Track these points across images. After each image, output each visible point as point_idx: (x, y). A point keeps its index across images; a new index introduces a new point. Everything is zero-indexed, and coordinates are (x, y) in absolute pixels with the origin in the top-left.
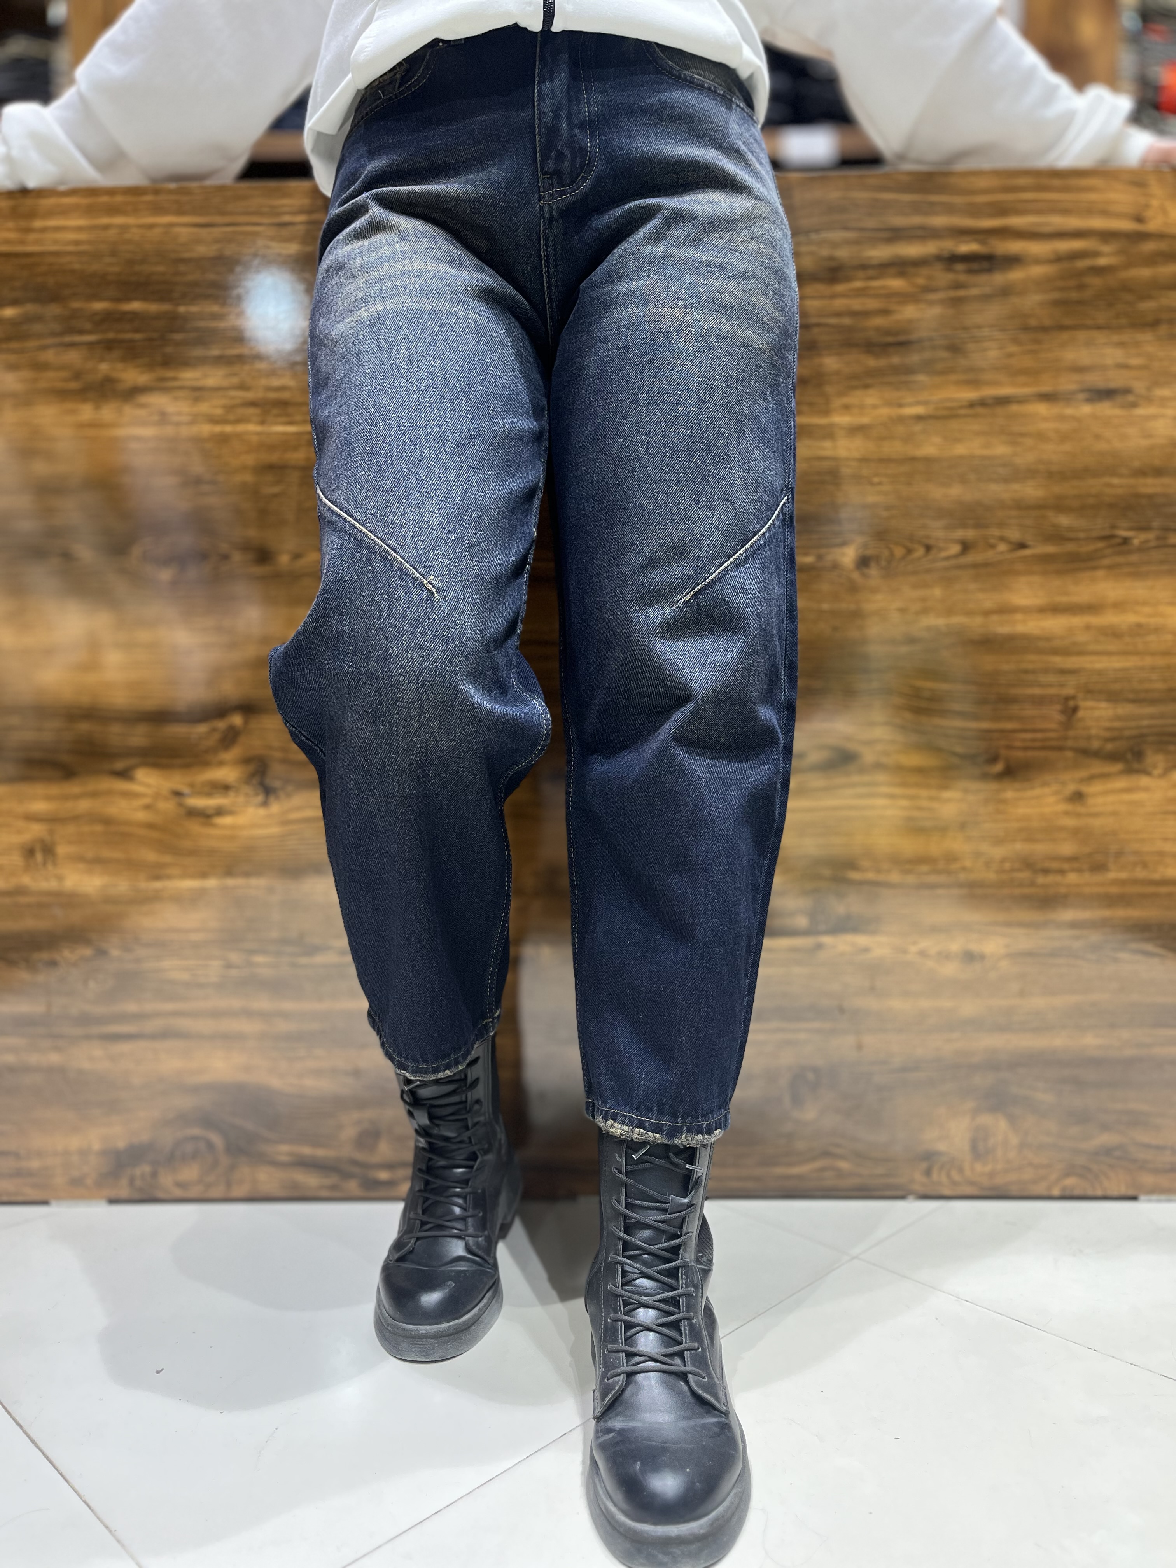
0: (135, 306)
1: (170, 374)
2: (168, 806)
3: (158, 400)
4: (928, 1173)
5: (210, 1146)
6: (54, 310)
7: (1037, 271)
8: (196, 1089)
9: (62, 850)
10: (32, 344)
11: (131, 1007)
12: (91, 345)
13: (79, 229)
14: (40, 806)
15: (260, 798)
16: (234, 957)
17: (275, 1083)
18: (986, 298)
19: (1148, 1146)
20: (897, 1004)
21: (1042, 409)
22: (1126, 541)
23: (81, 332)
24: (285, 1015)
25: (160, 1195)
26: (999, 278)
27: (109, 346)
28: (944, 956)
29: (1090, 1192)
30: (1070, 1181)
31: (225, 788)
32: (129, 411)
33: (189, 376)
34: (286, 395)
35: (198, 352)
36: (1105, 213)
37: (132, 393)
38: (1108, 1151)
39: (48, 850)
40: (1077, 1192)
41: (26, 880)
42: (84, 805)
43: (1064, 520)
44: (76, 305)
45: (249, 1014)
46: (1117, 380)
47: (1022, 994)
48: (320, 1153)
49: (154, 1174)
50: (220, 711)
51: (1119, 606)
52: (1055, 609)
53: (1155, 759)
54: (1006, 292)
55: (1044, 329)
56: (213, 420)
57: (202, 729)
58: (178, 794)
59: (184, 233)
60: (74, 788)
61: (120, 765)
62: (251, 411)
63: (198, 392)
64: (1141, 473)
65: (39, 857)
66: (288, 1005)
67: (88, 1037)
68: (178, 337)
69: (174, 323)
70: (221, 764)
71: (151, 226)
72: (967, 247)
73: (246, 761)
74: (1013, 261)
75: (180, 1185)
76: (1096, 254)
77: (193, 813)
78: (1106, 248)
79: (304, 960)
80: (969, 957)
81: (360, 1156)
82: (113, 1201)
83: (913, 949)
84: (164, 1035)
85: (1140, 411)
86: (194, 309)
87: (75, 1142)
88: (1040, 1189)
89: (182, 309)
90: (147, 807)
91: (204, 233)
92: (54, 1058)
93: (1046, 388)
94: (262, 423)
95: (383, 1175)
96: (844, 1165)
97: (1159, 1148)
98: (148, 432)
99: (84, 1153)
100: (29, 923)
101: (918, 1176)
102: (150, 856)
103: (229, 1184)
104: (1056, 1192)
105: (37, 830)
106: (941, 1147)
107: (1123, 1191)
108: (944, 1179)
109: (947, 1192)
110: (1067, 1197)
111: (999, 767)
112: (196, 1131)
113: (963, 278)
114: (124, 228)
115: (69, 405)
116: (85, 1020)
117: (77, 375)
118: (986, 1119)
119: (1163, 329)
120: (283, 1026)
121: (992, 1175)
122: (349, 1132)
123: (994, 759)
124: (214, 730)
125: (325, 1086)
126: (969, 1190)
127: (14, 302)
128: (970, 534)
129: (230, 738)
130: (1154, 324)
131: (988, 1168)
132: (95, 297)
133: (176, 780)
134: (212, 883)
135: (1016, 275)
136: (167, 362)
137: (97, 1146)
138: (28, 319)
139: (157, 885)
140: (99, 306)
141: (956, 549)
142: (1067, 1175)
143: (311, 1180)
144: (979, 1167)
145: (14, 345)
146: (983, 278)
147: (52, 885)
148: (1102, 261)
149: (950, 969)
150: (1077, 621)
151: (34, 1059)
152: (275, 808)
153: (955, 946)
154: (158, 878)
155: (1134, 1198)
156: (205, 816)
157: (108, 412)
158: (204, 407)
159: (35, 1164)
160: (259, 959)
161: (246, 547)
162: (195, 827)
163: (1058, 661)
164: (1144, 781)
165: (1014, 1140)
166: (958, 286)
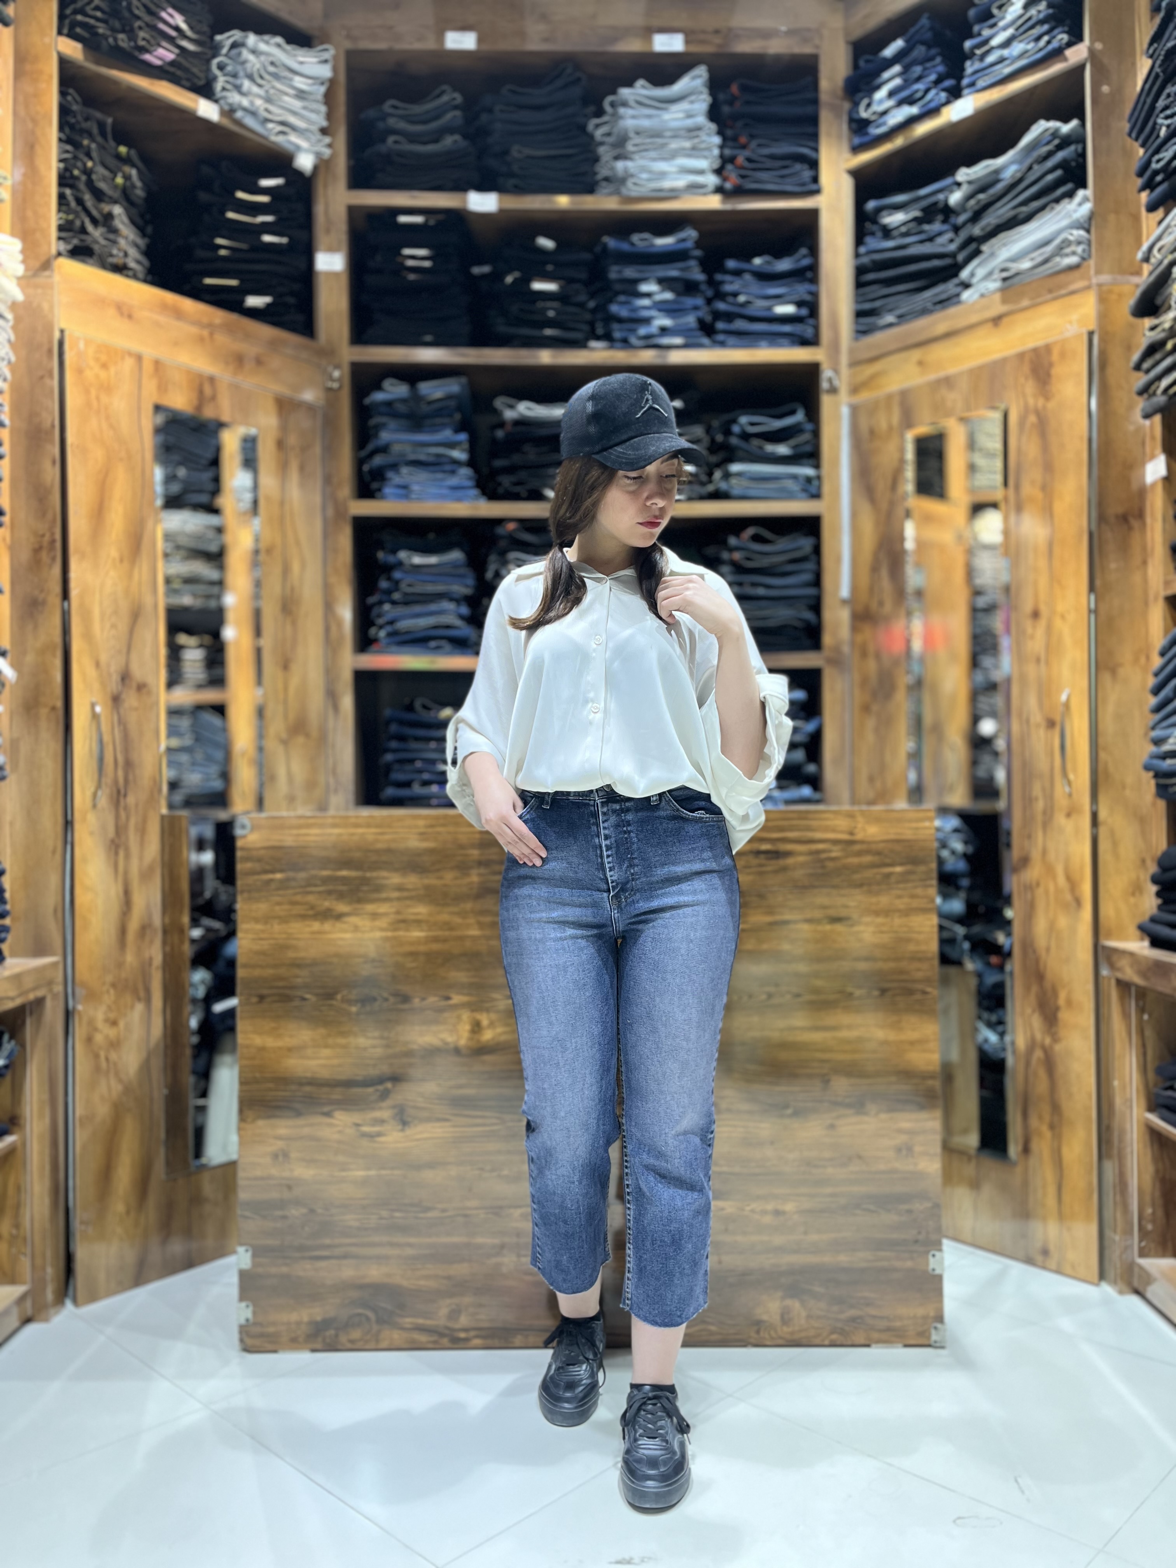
0: (344, 873)
1: (359, 906)
2: (350, 1131)
3: (353, 920)
4: (758, 1332)
5: (368, 1319)
6: (302, 875)
7: (801, 859)
8: (361, 1287)
9: (294, 1155)
10: (290, 892)
11: (327, 1241)
12: (320, 893)
13: (316, 835)
14: (282, 1132)
15: (400, 1127)
16: (384, 1213)
17: (405, 1283)
18: (776, 872)
19: (874, 1317)
20: (739, 1238)
21: (806, 927)
22: (851, 994)
23: (316, 886)
24: (410, 1245)
25: (340, 1347)
26: (782, 862)
27: (330, 893)
28: (764, 1212)
29: (845, 1343)
30: (834, 1337)
31: (382, 1122)
32: (338, 925)
33: (370, 908)
34: (419, 917)
35: (376, 896)
36: (834, 830)
37: (339, 917)
38: (853, 1320)
39: (286, 1155)
40: (838, 1343)
41: (274, 1172)
42: (306, 1131)
43: (819, 983)
44: (314, 872)
45: (392, 1245)
46: (843, 913)
47: (805, 1233)
48: (429, 1322)
49: (337, 1336)
50: (380, 1080)
51: (849, 1027)
52: (817, 1028)
53: (871, 1107)
54: (784, 869)
55: (805, 887)
56: (382, 929)
57: (370, 1090)
58: (357, 1125)
59: (370, 838)
60: (300, 1121)
61: (326, 1109)
62: (402, 925)
63: (375, 916)
64: (857, 959)
65: (281, 1158)
66: (412, 1240)
67: (303, 1258)
68: (365, 888)
69: (365, 881)
70: (380, 1109)
71: (353, 834)
72: (765, 847)
73: (394, 1107)
74: (788, 854)
75: (352, 1341)
76: (830, 851)
77: (364, 1135)
78: (835, 848)
79: (422, 1215)
80: (777, 1213)
81: (451, 1324)
82: (314, 1350)
83: (748, 1208)
84: (345, 1257)
85: (856, 929)
86: (374, 874)
87: (294, 1317)
88: (817, 1341)
89: (368, 875)
90: (340, 1132)
91: (381, 837)
92: (284, 1270)
93: (809, 915)
94: (407, 930)
95: (462, 1335)
96: (713, 1328)
97: (882, 1318)
98: (348, 936)
99: (299, 1323)
100: (274, 1195)
101: (753, 1334)
102: (341, 1158)
103: (377, 1341)
104: (827, 1342)
105: (280, 1144)
106: (765, 1317)
107: (862, 1342)
108: (767, 1336)
109: (768, 1343)
110: (833, 1345)
111: (789, 1111)
112: (360, 1311)
113: (763, 862)
114: (340, 835)
115: (307, 923)
116: (302, 1248)
117: (312, 907)
118: (789, 1302)
119: (865, 888)
120: (410, 1251)
121: (792, 1333)
122: (444, 1312)
123: (786, 1107)
124: (377, 1090)
125: (432, 1284)
126: (780, 1342)
127: (281, 871)
128: (771, 989)
129: (385, 1095)
130: (861, 885)
131: (790, 1329)
132: (325, 869)
133: (356, 1117)
134: (373, 1173)
135: (790, 861)
136: (360, 901)
137: (306, 1319)
138: (288, 880)
139: (344, 1174)
140: (325, 873)
141: (764, 997)
142: (832, 1333)
143: (423, 1338)
144: (785, 1329)
145: (281, 892)
146: (773, 862)
147: (286, 1174)
148: (834, 855)
149: (768, 1219)
150: (827, 1035)
151: (274, 1270)
152: (409, 1132)
153: (770, 1207)
154: (343, 1170)
155: (868, 1346)
156: (371, 1136)
157: (327, 926)
158: (378, 923)
159: (271, 1330)
160: (397, 1214)
161: (396, 994)
162: (365, 1142)
163: (819, 1055)
164: (866, 1119)
165: (804, 1314)
166: (761, 865)
